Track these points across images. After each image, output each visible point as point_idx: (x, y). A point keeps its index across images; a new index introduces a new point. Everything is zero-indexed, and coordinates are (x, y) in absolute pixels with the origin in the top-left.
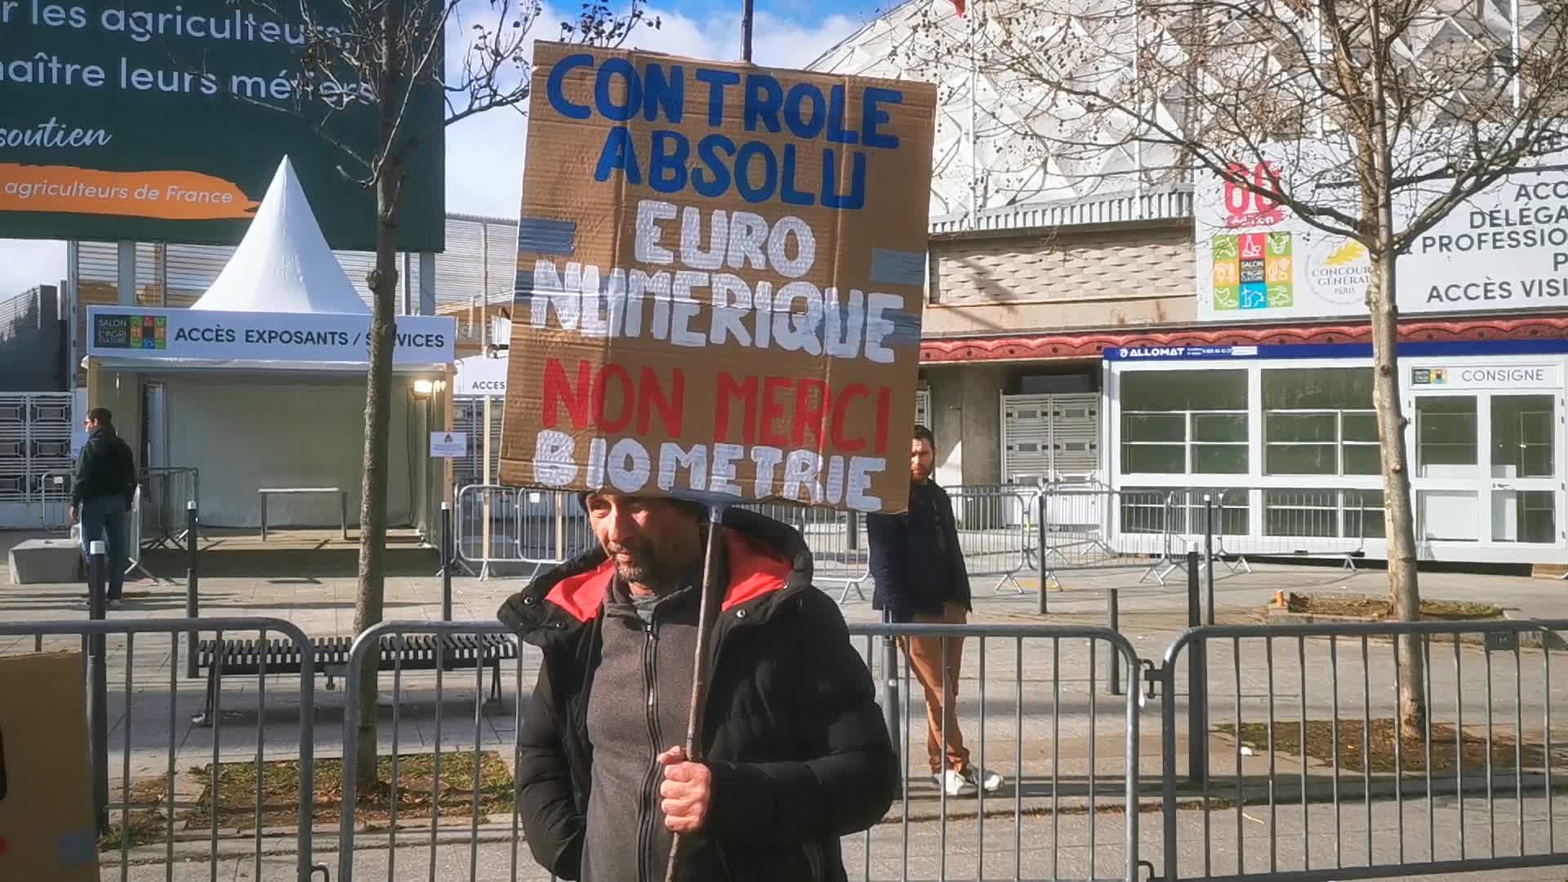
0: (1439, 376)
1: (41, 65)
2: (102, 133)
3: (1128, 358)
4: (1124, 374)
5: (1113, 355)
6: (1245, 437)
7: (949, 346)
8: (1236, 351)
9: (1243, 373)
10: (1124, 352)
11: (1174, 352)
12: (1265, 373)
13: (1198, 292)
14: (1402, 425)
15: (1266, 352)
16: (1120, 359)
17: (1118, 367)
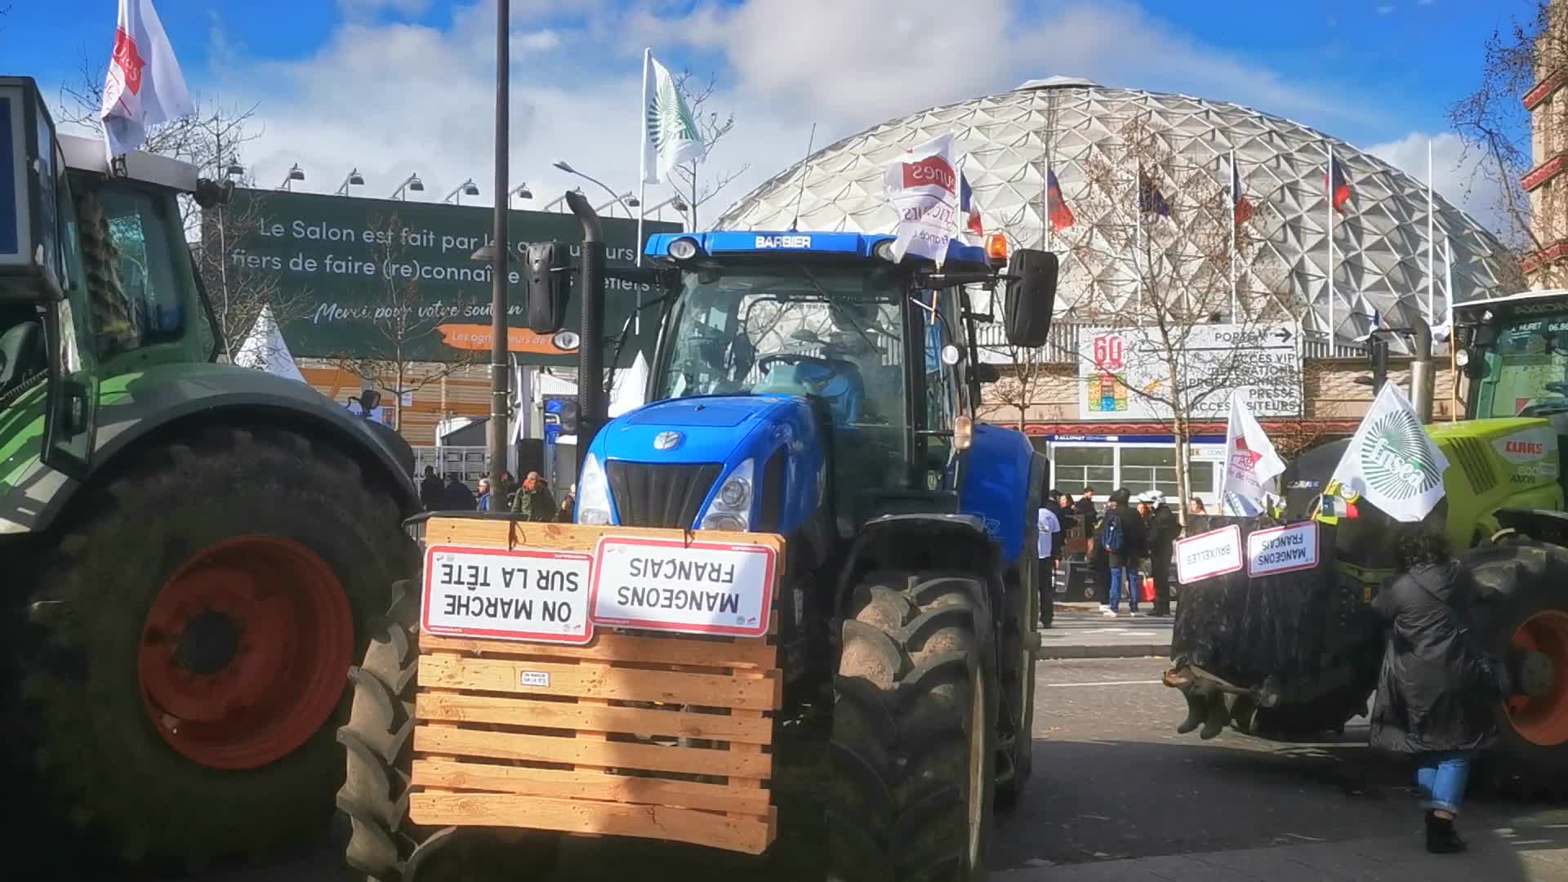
0: (1197, 453)
1: (489, 272)
2: (518, 308)
3: (1059, 440)
4: (1056, 448)
5: (1052, 439)
6: (1112, 478)
8: (1109, 438)
9: (1111, 450)
10: (1056, 437)
11: (1079, 438)
12: (1122, 449)
13: (1080, 401)
14: (1183, 473)
15: (1121, 440)
16: (1054, 440)
17: (1054, 445)
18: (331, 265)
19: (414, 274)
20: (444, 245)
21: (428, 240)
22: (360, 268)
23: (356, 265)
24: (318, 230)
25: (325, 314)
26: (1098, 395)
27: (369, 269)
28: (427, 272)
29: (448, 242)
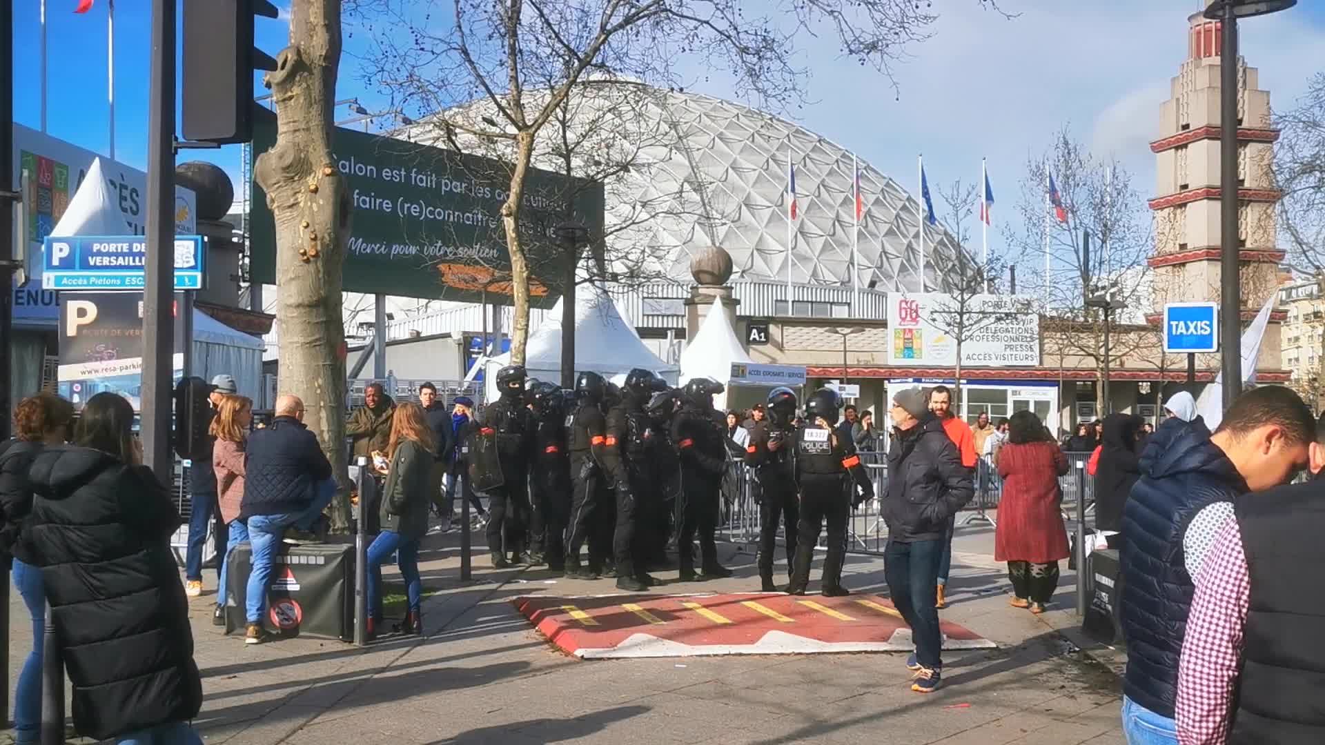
2: (496, 253)
7: (817, 370)
12: (969, 390)
13: (888, 350)
18: (358, 199)
19: (421, 212)
20: (443, 188)
21: (431, 181)
22: (381, 203)
23: (378, 201)
24: (347, 164)
25: (353, 248)
26: (902, 346)
27: (387, 206)
28: (431, 213)
29: (446, 185)
